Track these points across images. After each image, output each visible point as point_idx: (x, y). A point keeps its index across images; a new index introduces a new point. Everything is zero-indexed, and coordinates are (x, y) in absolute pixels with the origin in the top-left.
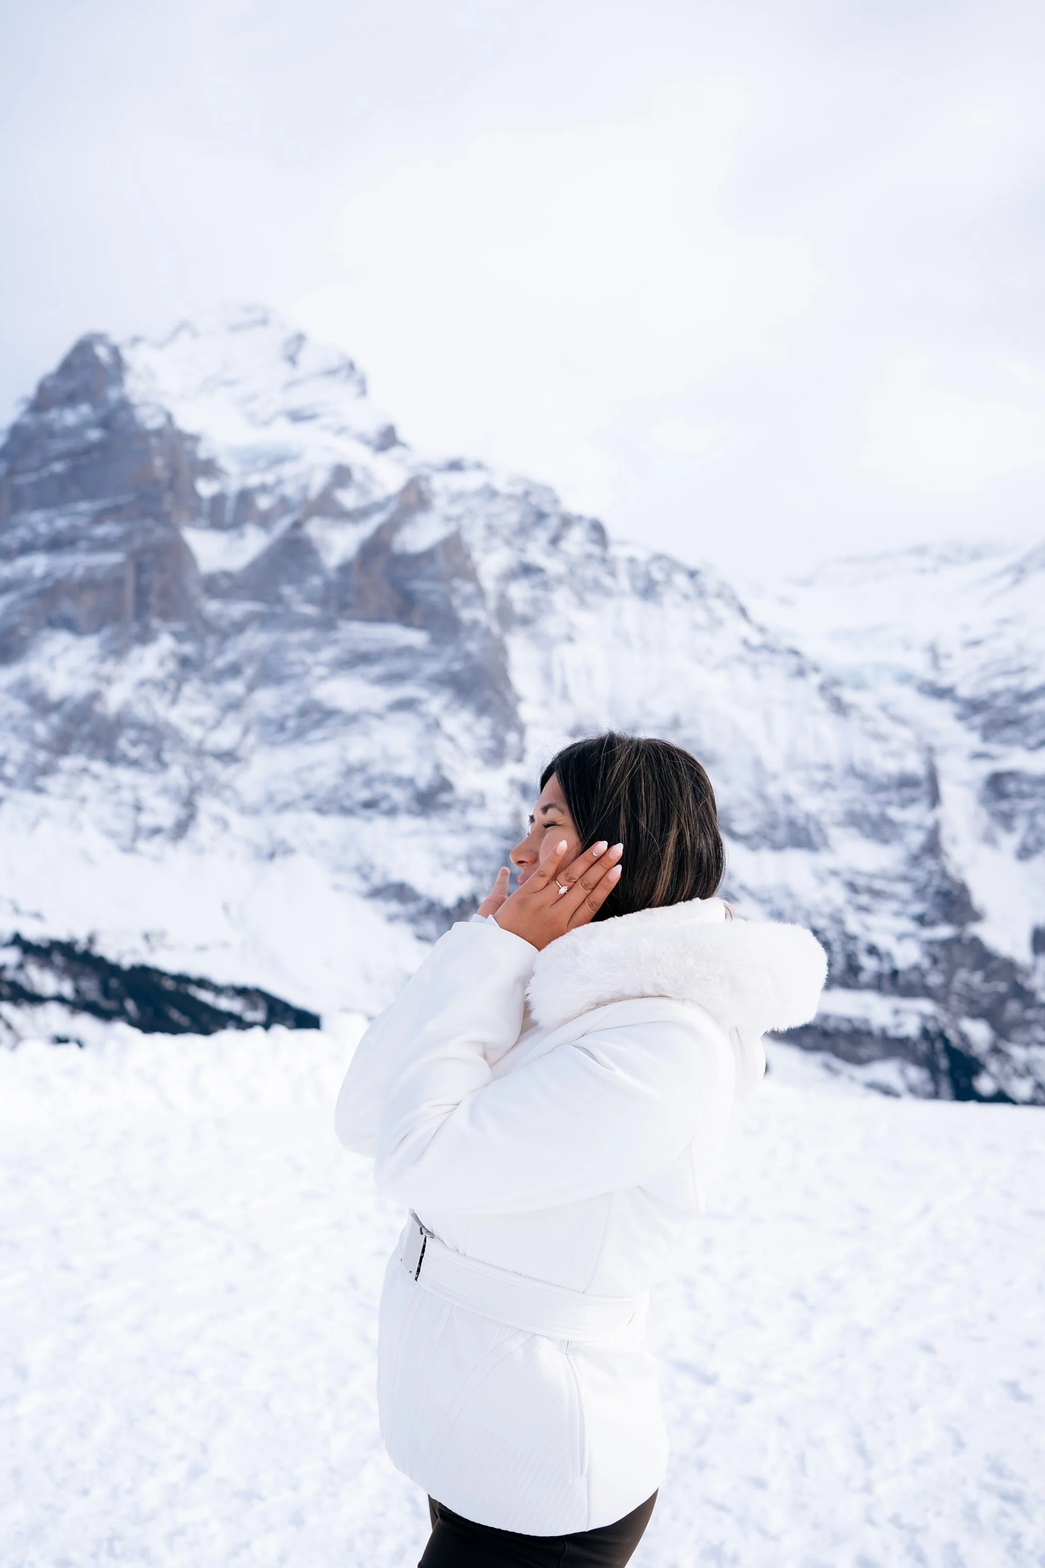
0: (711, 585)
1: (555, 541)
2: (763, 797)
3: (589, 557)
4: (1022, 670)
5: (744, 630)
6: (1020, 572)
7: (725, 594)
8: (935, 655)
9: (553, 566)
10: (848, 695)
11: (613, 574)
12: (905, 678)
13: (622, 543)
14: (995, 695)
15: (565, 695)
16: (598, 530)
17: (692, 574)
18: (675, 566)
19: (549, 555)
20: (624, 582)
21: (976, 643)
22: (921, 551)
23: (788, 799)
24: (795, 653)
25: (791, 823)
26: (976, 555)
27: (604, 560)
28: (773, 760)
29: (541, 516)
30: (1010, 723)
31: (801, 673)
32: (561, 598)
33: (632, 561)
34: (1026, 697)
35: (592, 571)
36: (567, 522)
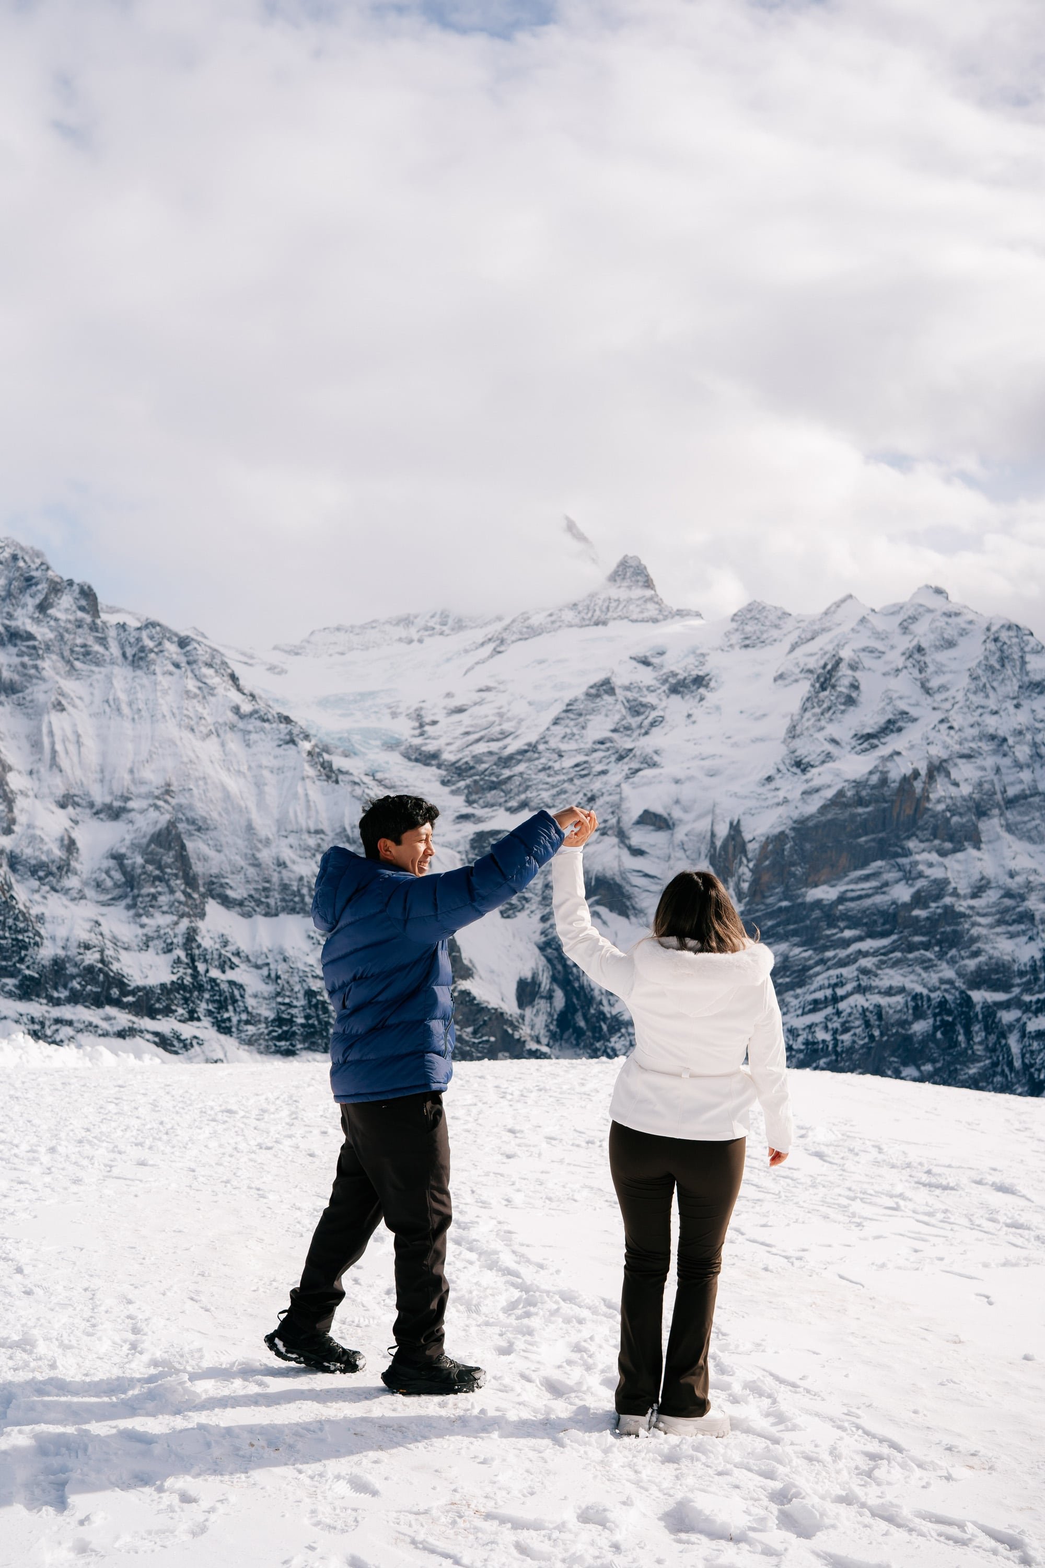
0: (202, 654)
1: (43, 607)
2: (257, 864)
3: (79, 624)
4: (504, 735)
5: (235, 697)
6: (499, 644)
7: (216, 662)
8: (421, 724)
9: (42, 633)
10: (338, 762)
11: (103, 641)
12: (391, 745)
13: (113, 610)
14: (478, 759)
15: (54, 763)
16: (88, 595)
17: (183, 643)
18: (167, 633)
19: (38, 621)
20: (115, 650)
21: (460, 710)
22: (407, 621)
23: (282, 864)
24: (287, 720)
25: (285, 887)
26: (460, 626)
27: (94, 628)
28: (264, 826)
29: (29, 581)
30: (494, 786)
31: (292, 741)
32: (49, 665)
33: (123, 627)
34: (507, 761)
35: (83, 638)
36: (56, 588)
